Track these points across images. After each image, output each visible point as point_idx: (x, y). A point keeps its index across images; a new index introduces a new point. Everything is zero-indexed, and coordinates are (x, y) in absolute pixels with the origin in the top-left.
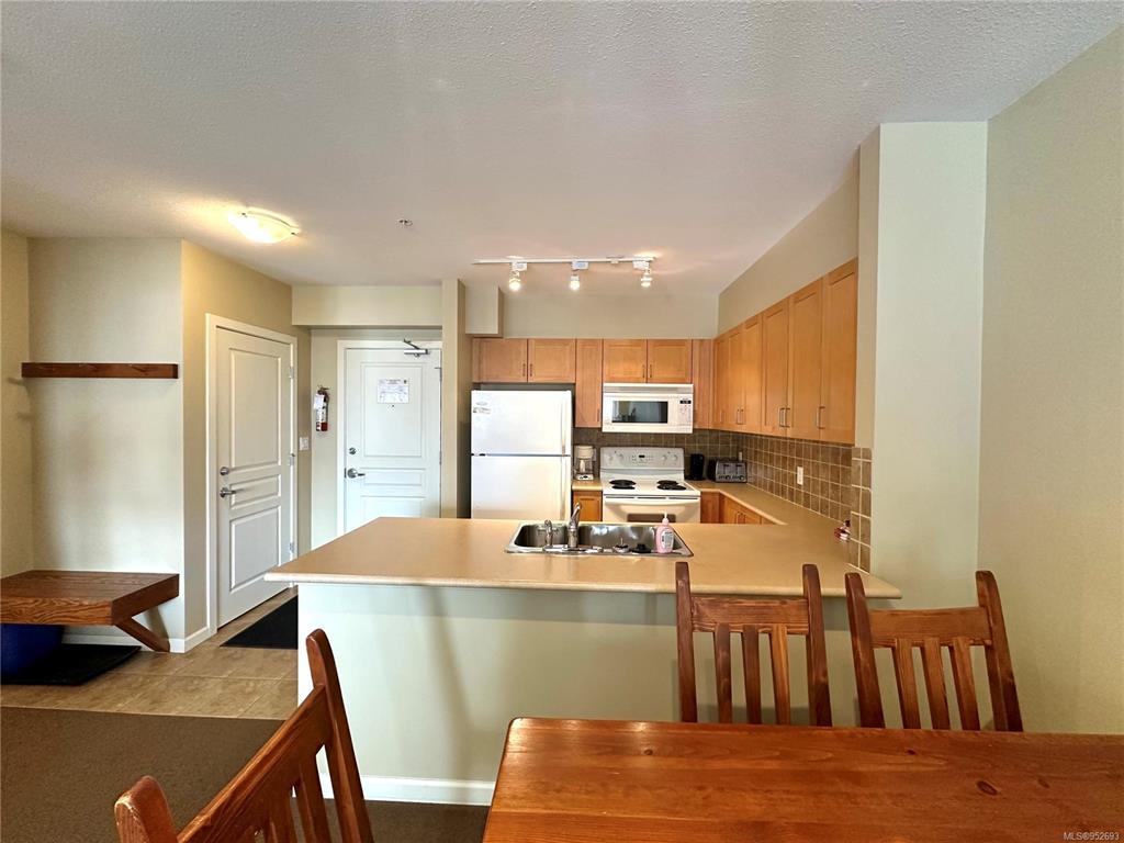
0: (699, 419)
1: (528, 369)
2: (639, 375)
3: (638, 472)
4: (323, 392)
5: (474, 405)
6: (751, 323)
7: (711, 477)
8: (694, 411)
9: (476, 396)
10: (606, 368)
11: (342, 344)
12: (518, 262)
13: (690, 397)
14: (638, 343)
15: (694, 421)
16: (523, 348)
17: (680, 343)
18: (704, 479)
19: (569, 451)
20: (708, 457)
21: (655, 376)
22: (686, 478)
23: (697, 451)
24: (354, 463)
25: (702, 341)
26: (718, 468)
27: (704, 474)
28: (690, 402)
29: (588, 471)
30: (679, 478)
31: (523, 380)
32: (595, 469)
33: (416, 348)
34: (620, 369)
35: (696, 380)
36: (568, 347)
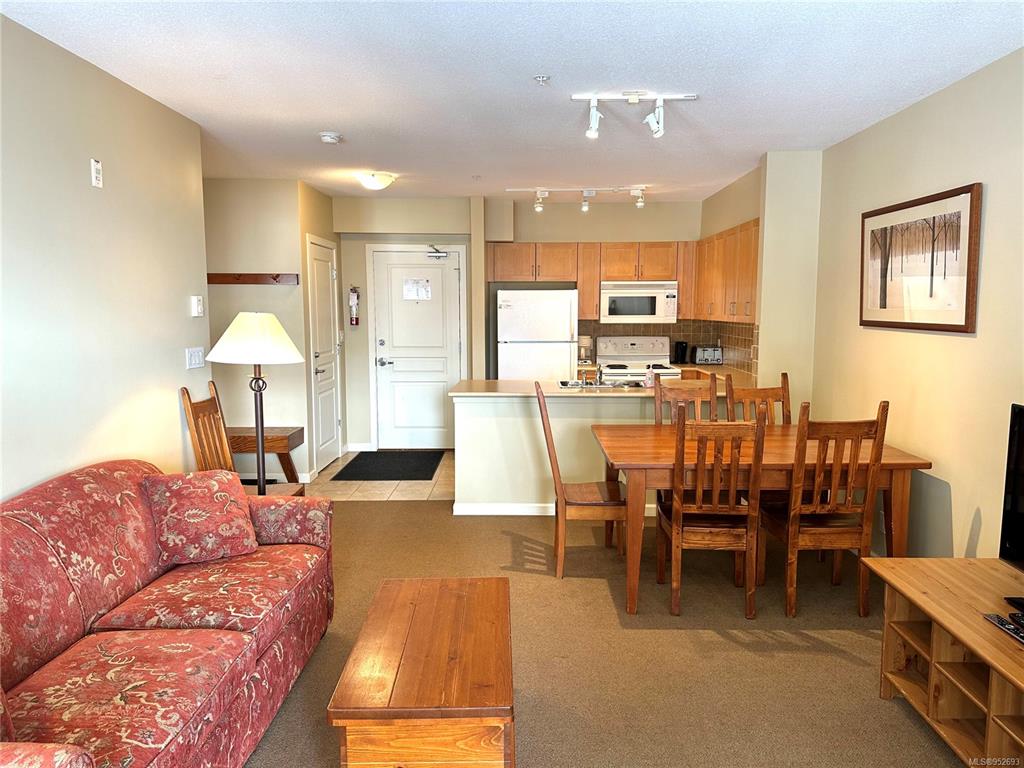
0: (683, 309)
1: (536, 270)
2: (632, 273)
3: (630, 358)
4: (354, 290)
5: (499, 302)
6: (720, 235)
7: (693, 362)
8: (678, 304)
9: (502, 295)
10: (603, 268)
11: (370, 247)
12: (542, 192)
13: (675, 292)
14: (631, 245)
15: (678, 313)
16: (532, 251)
17: (667, 245)
18: (687, 363)
19: (576, 339)
20: (691, 344)
21: (646, 274)
22: (671, 363)
23: (681, 340)
24: (384, 353)
25: (686, 243)
26: (700, 354)
27: (688, 359)
28: (674, 297)
29: (587, 357)
30: (666, 362)
31: (532, 279)
32: (593, 355)
33: (438, 251)
34: (615, 269)
35: (680, 278)
36: (570, 251)
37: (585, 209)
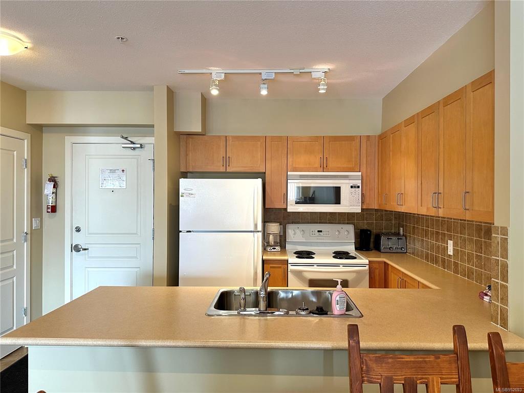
0: (367, 200)
1: (226, 160)
2: (317, 165)
3: (317, 244)
4: (53, 179)
5: (181, 191)
6: (410, 121)
7: (377, 248)
8: (363, 194)
9: (184, 183)
10: (290, 160)
11: (69, 140)
12: (217, 73)
13: (359, 183)
14: (316, 139)
15: (363, 203)
16: (222, 143)
17: (350, 139)
18: (372, 250)
19: (260, 228)
20: (375, 231)
21: (330, 165)
22: (356, 249)
23: (365, 227)
24: (79, 239)
25: (368, 137)
26: (383, 240)
27: (372, 245)
28: (358, 187)
29: (276, 244)
30: (351, 249)
31: (222, 169)
32: (282, 242)
33: (132, 143)
34: (302, 159)
35: (364, 168)
36: (259, 143)
37: (264, 92)
